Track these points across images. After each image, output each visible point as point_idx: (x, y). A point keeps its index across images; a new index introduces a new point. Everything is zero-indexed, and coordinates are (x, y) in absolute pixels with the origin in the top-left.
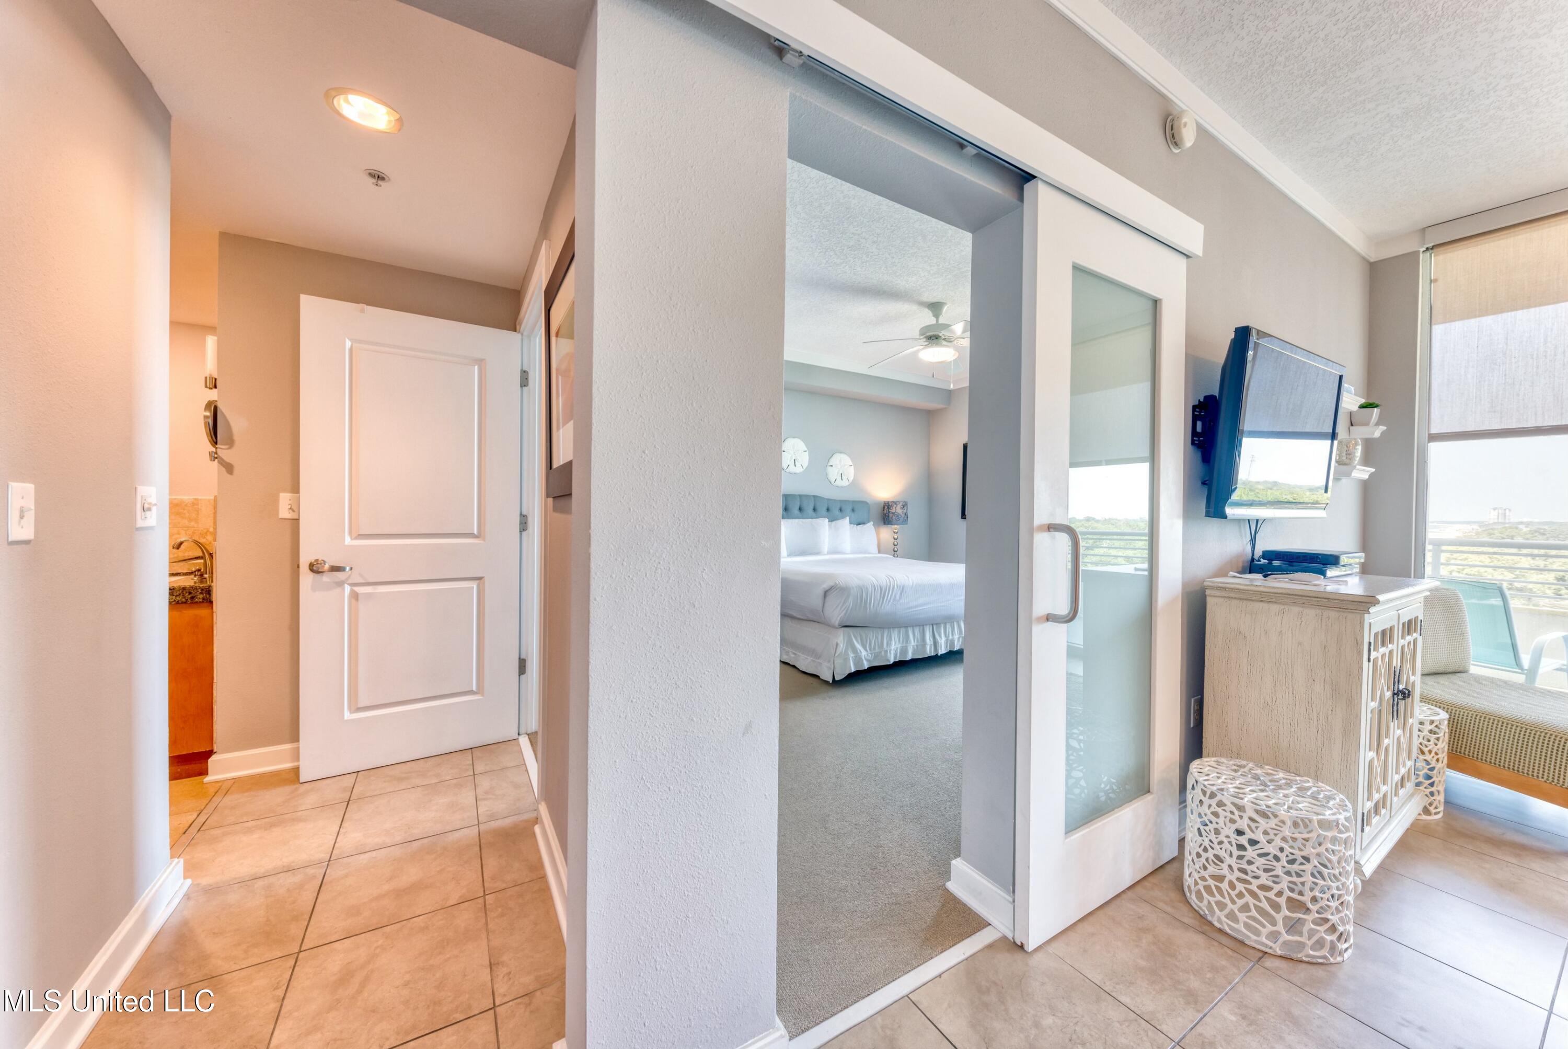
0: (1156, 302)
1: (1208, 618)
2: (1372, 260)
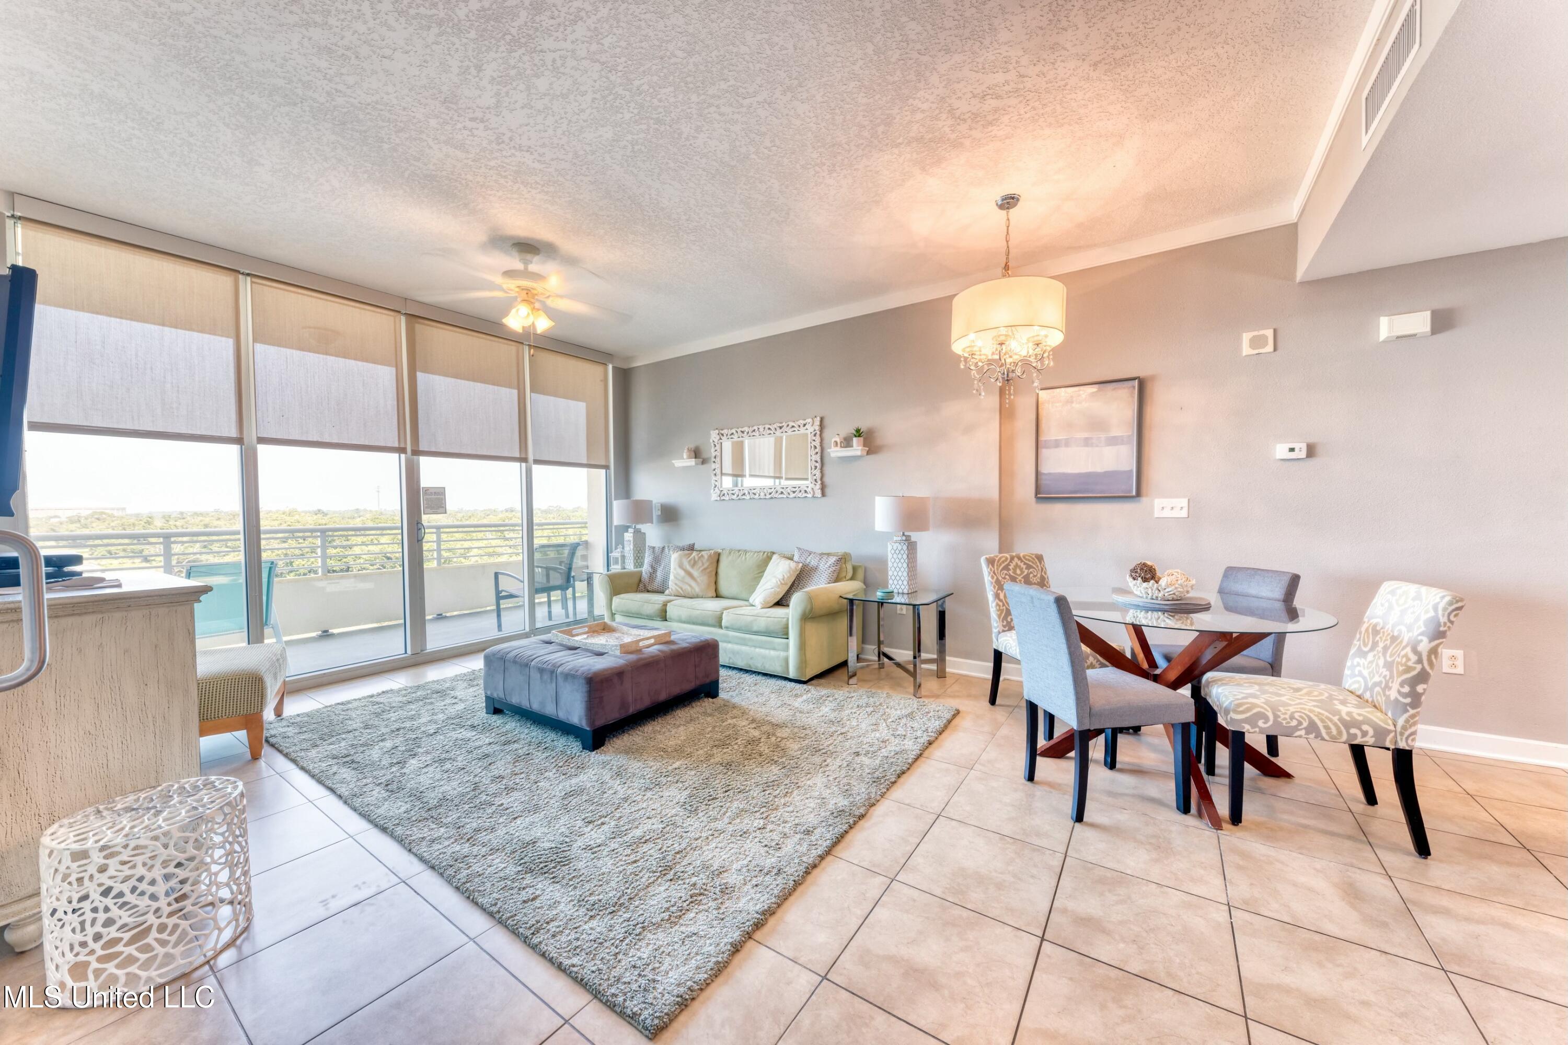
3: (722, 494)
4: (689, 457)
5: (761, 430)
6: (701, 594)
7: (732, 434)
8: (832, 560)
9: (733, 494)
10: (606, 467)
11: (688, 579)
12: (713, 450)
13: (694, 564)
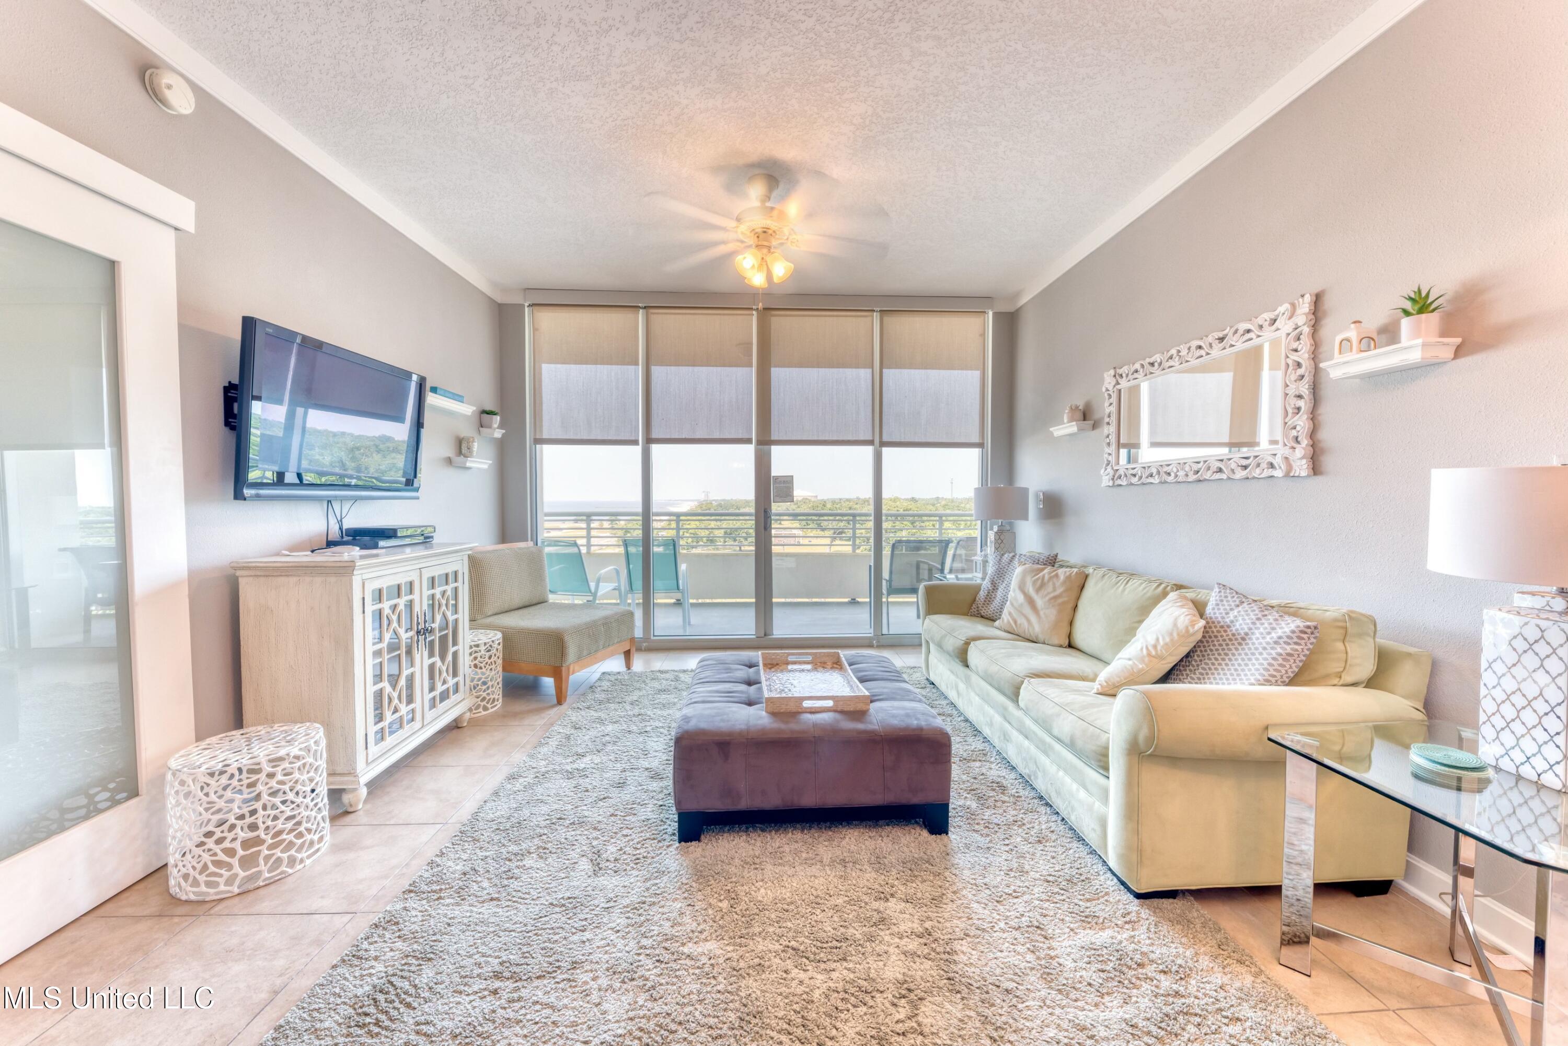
0: (112, 266)
1: (241, 598)
2: (499, 302)
3: (1116, 476)
4: (1071, 420)
5: (1184, 353)
6: (1041, 637)
7: (1136, 371)
8: (1290, 625)
9: (1134, 475)
10: (981, 445)
11: (1027, 610)
12: (1107, 404)
13: (1040, 587)
